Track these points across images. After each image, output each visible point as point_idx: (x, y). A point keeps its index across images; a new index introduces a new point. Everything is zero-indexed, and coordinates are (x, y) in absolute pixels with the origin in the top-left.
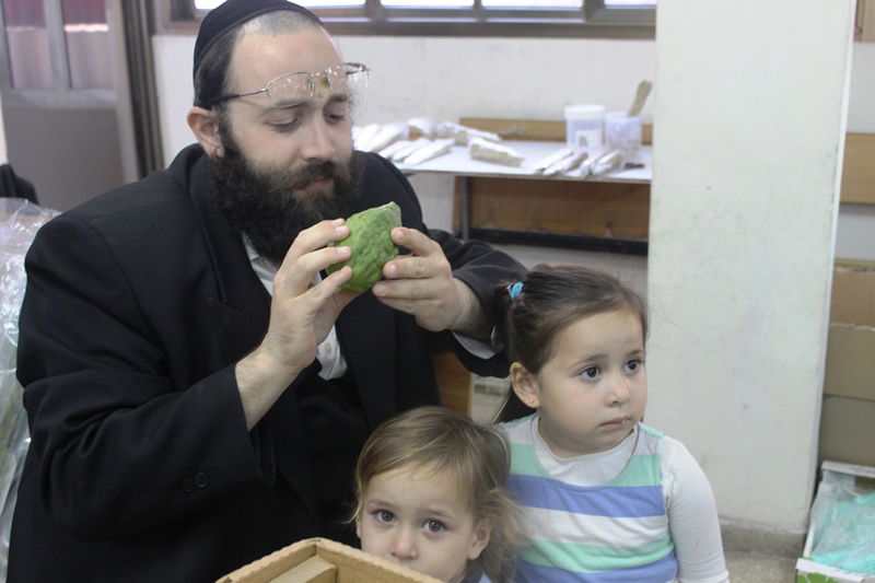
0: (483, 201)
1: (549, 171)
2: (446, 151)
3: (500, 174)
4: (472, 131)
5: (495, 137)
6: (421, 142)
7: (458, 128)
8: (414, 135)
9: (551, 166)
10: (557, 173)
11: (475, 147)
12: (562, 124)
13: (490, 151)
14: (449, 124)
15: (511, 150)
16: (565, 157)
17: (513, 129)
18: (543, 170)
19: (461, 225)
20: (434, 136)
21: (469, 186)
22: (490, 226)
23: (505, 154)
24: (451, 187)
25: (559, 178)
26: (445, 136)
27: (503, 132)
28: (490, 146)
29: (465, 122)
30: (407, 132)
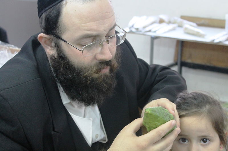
0: (187, 51)
1: (216, 41)
2: (174, 29)
3: (196, 41)
4: (185, 22)
5: (195, 24)
6: (164, 25)
7: (180, 20)
8: (161, 21)
9: (217, 39)
10: (220, 42)
11: (186, 29)
12: (224, 21)
13: (193, 31)
14: (176, 18)
15: (201, 30)
16: (224, 35)
17: (202, 22)
18: (214, 40)
19: (177, 59)
20: (169, 23)
21: (182, 44)
22: (189, 61)
23: (198, 33)
24: (175, 43)
25: (221, 44)
26: (174, 23)
27: (198, 23)
28: (192, 28)
29: (183, 17)
30: (158, 20)
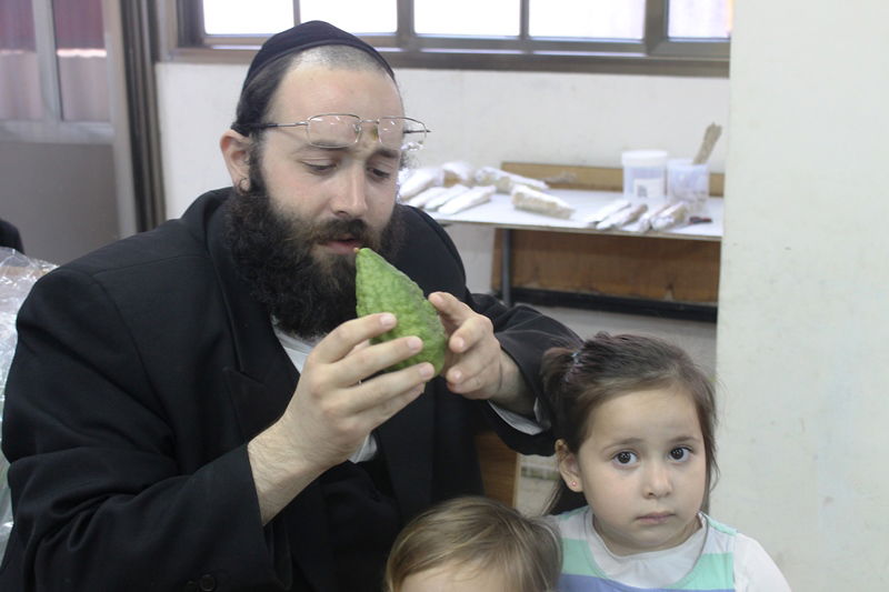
0: (526, 258)
1: (603, 225)
2: (486, 200)
3: (548, 227)
4: (515, 178)
5: (541, 185)
6: (458, 189)
7: (500, 174)
8: (450, 180)
9: (606, 218)
10: (613, 227)
11: (520, 196)
12: (618, 172)
13: (536, 200)
14: (490, 169)
15: (560, 199)
16: (622, 209)
17: (561, 176)
18: (597, 223)
19: (501, 284)
20: (472, 183)
21: (511, 240)
22: (534, 285)
23: (553, 205)
24: (491, 239)
25: (615, 233)
26: (484, 183)
27: (549, 179)
28: (536, 194)
29: (508, 167)
30: (442, 178)
